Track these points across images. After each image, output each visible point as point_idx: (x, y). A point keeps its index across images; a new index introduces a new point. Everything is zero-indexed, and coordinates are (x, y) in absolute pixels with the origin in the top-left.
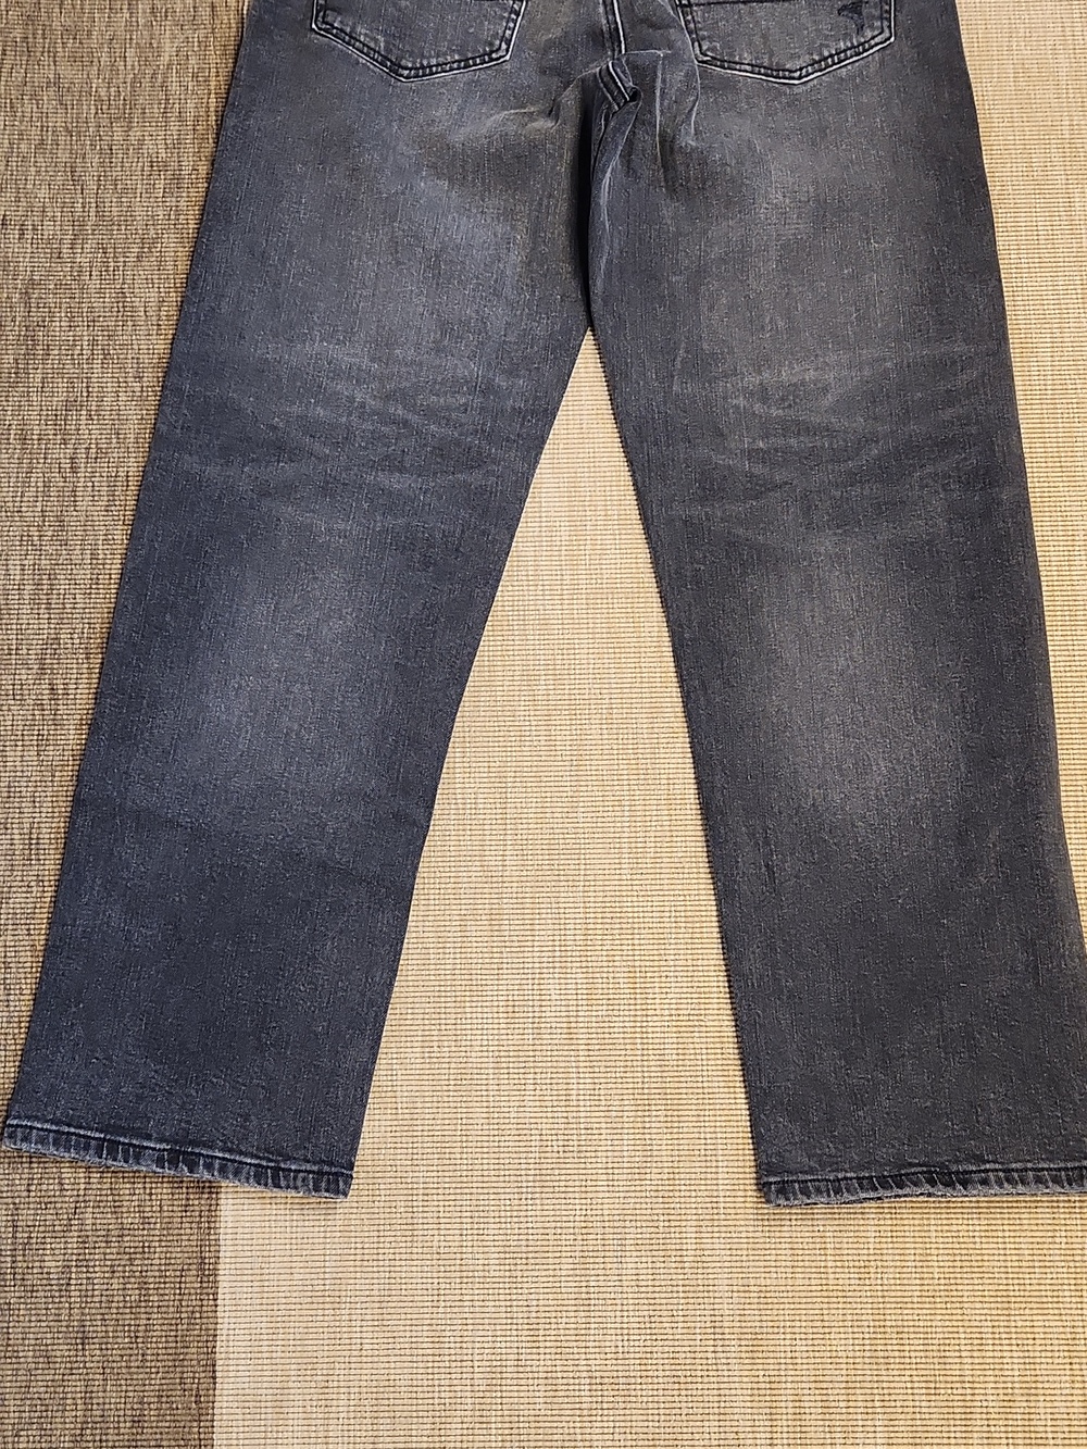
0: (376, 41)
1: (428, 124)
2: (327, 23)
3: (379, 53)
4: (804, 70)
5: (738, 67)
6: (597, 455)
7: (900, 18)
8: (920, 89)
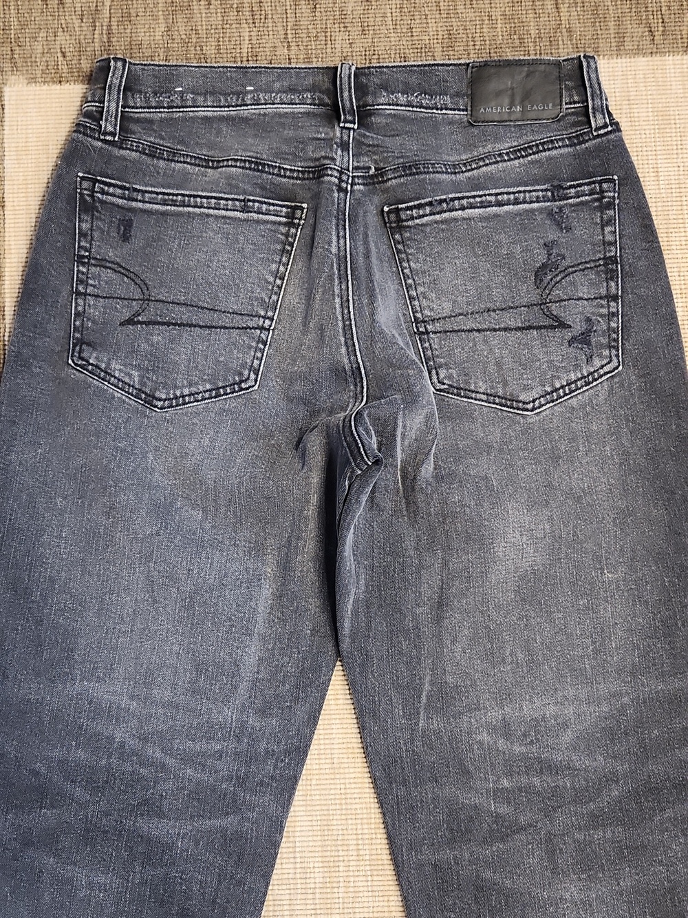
0: (130, 376)
1: (182, 457)
2: (83, 359)
3: (133, 386)
4: (537, 402)
5: (473, 395)
6: (348, 791)
7: (628, 346)
8: (647, 419)
